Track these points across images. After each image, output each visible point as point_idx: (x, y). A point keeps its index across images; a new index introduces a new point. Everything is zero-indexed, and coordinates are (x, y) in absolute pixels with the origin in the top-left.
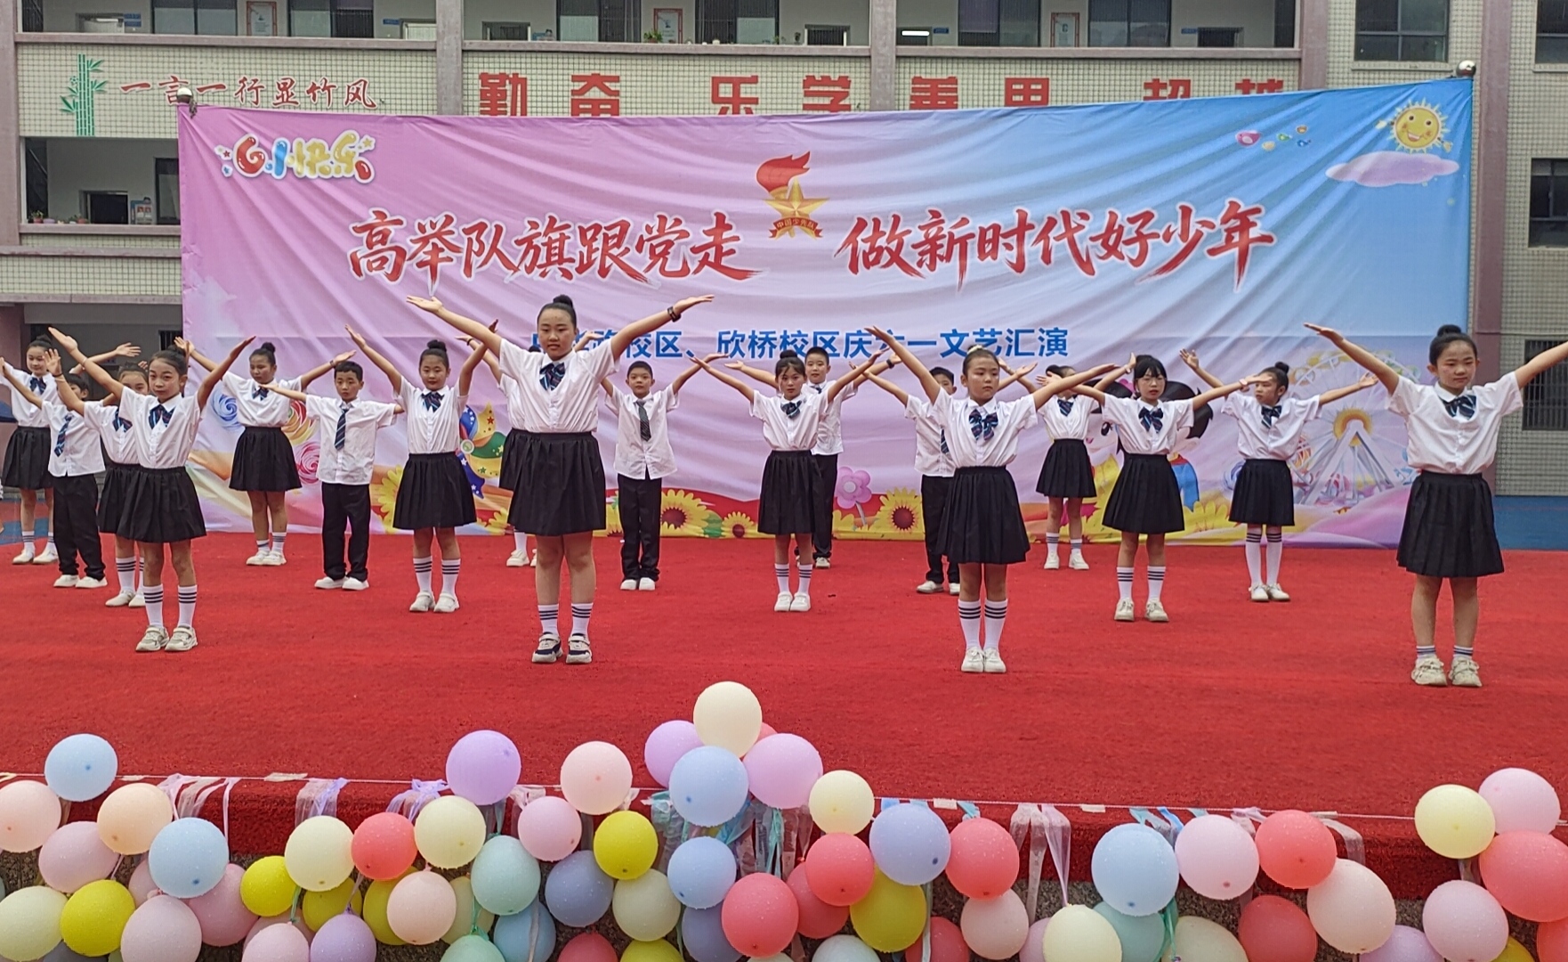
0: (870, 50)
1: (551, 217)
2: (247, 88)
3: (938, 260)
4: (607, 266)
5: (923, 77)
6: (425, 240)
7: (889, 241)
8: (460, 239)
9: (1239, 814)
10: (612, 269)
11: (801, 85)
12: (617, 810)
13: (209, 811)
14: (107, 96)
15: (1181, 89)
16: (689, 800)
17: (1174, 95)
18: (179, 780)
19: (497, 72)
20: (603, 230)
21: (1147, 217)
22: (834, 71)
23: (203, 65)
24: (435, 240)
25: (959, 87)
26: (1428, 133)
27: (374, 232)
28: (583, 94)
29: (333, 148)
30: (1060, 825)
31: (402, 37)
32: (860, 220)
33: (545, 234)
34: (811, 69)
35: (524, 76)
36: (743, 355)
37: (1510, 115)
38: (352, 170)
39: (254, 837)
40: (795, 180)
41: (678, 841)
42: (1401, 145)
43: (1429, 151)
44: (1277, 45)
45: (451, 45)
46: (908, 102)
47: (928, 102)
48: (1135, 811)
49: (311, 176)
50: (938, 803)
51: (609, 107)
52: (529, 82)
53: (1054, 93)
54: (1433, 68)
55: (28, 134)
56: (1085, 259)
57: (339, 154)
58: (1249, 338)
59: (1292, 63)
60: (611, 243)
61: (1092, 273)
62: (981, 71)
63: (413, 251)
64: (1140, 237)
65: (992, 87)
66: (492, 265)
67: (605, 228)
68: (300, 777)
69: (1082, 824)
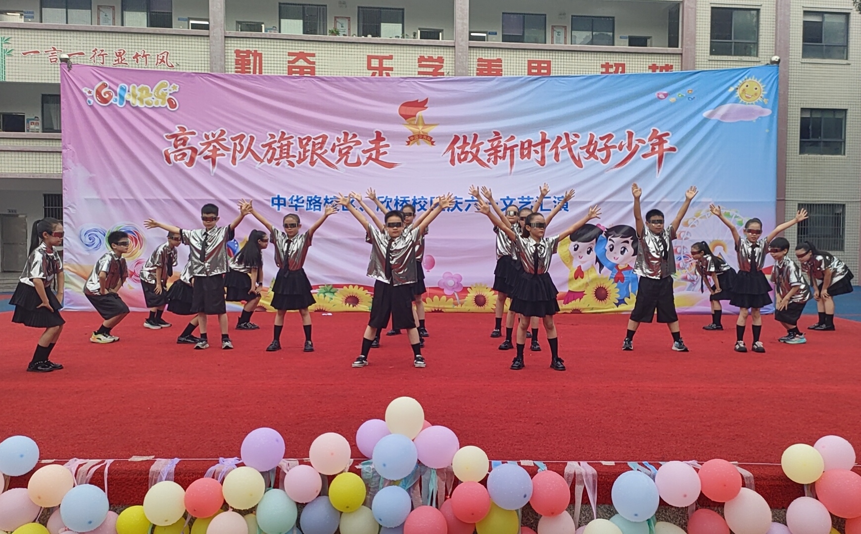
0: (455, 43)
1: (282, 132)
2: (97, 54)
3: (498, 159)
4: (314, 159)
5: (484, 58)
6: (209, 144)
7: (472, 148)
8: (229, 143)
10: (318, 161)
11: (417, 61)
12: (342, 472)
13: (96, 479)
14: (14, 58)
15: (620, 68)
16: (384, 465)
17: (616, 71)
18: (76, 462)
19: (245, 49)
21: (610, 136)
22: (435, 53)
23: (72, 42)
24: (215, 144)
25: (503, 64)
26: (756, 94)
27: (178, 139)
28: (294, 63)
29: (153, 91)
30: (591, 473)
31: (189, 28)
32: (456, 136)
33: (279, 142)
34: (422, 52)
35: (260, 52)
37: (790, 85)
38: (165, 103)
39: (123, 496)
40: (421, 113)
41: (377, 489)
42: (742, 100)
43: (756, 103)
44: (669, 46)
45: (220, 32)
46: (475, 72)
47: (486, 72)
48: (631, 464)
49: (140, 106)
50: (523, 462)
51: (309, 70)
52: (263, 56)
53: (554, 69)
54: (750, 60)
56: (577, 158)
57: (158, 94)
58: (665, 202)
59: (677, 56)
60: (317, 147)
61: (581, 166)
62: (515, 56)
63: (201, 150)
64: (606, 148)
65: (520, 65)
66: (248, 158)
67: (314, 139)
68: (151, 458)
69: (603, 472)
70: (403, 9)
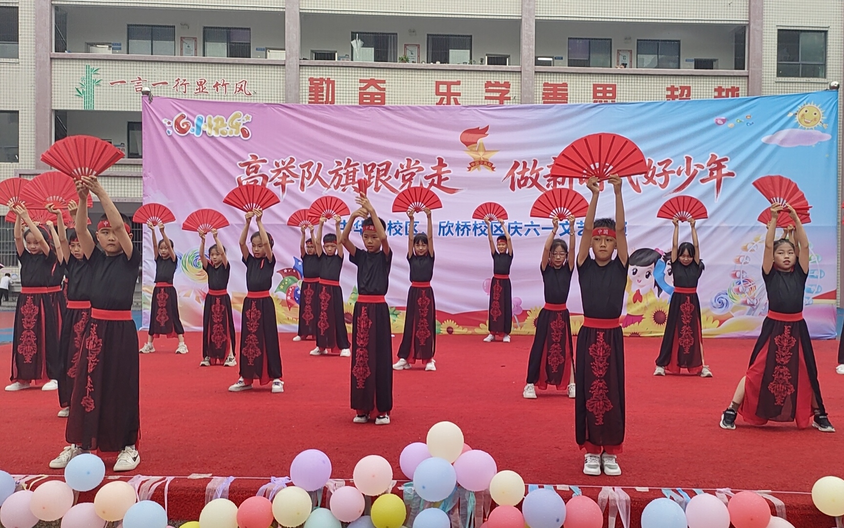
0: (521, 68)
1: (348, 159)
2: (180, 84)
3: (557, 184)
4: (379, 185)
5: (549, 83)
6: (279, 171)
7: (531, 174)
8: (298, 170)
9: (719, 492)
10: (382, 187)
11: (484, 86)
12: (385, 493)
13: (157, 497)
14: (101, 88)
15: (686, 91)
16: (424, 487)
17: (682, 94)
18: (140, 479)
19: (318, 77)
20: (377, 167)
21: (668, 162)
22: (502, 79)
23: (156, 72)
24: (285, 171)
25: (569, 88)
26: (815, 119)
27: (251, 166)
28: (365, 90)
29: (228, 121)
30: (624, 499)
31: (266, 58)
32: (516, 162)
33: (345, 169)
34: (489, 78)
35: (333, 80)
36: (452, 234)
38: (238, 133)
39: (182, 511)
40: (481, 140)
41: (417, 511)
42: (801, 125)
43: (815, 128)
44: (736, 69)
45: (294, 61)
46: (541, 96)
47: (551, 97)
48: (665, 491)
49: (216, 136)
50: (560, 487)
51: (379, 96)
52: (336, 83)
53: (619, 92)
54: (817, 82)
55: (56, 108)
56: (635, 183)
58: (723, 227)
59: (744, 78)
60: (381, 173)
61: (640, 191)
62: (580, 80)
63: (272, 177)
64: (665, 172)
65: (586, 89)
66: (316, 184)
67: (378, 165)
68: (208, 476)
69: (636, 498)
70: (471, 36)
